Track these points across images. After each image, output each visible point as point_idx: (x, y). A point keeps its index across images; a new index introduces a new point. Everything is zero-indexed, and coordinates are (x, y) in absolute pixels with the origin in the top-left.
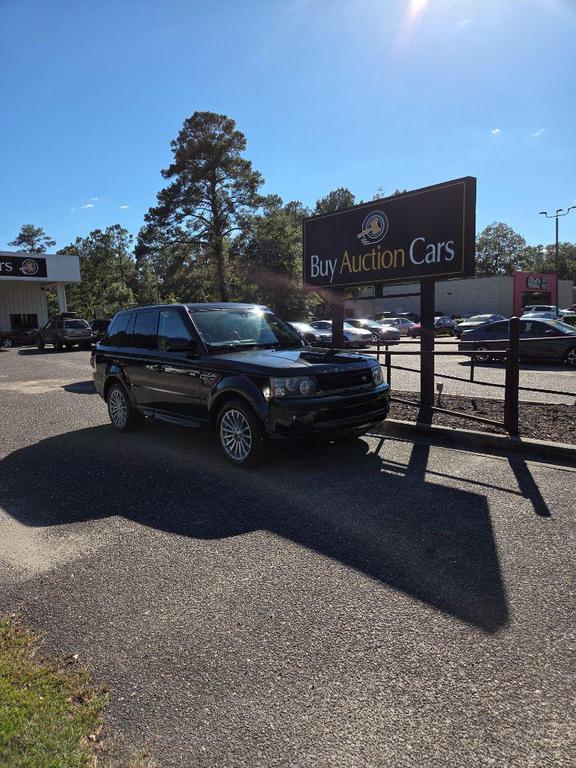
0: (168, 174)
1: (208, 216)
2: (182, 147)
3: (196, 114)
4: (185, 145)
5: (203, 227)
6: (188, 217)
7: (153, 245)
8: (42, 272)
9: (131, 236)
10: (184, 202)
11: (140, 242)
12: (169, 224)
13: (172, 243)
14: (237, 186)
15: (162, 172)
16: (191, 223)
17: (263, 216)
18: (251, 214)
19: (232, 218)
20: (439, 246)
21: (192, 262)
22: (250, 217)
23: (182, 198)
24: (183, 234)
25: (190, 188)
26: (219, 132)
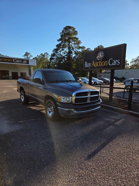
0: (59, 40)
1: (67, 51)
2: (62, 34)
3: (66, 26)
4: (63, 34)
5: (66, 54)
6: (63, 51)
7: (54, 57)
8: (28, 63)
9: (49, 55)
10: (62, 48)
11: (51, 57)
12: (58, 53)
13: (59, 57)
14: (75, 44)
15: (57, 40)
16: (63, 52)
17: (81, 51)
18: (78, 51)
19: (73, 52)
20: (116, 61)
21: (64, 62)
22: (77, 51)
23: (61, 46)
24: (62, 55)
25: (64, 44)
26: (71, 31)
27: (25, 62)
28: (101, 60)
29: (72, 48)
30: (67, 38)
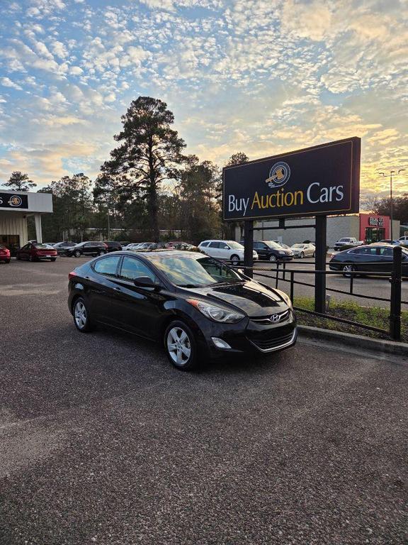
0: (119, 138)
1: (146, 169)
2: (129, 120)
3: (140, 98)
4: (131, 119)
5: (142, 177)
6: (132, 169)
7: (107, 187)
8: (25, 205)
9: (91, 181)
10: (130, 158)
11: (97, 185)
12: (118, 173)
13: (120, 187)
14: (167, 149)
15: (114, 137)
16: (134, 173)
17: (185, 170)
20: (331, 189)
21: (135, 200)
22: (176, 170)
23: (128, 156)
24: (128, 181)
25: (134, 149)
26: (155, 110)
27: (16, 200)
28: (283, 190)
29: (158, 161)
30: (143, 131)
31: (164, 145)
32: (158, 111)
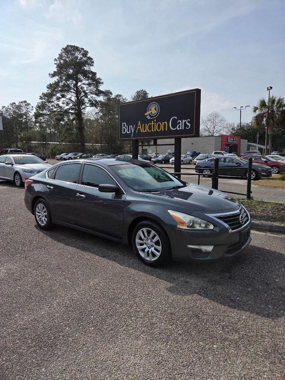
0: (53, 75)
1: (74, 99)
2: (60, 62)
3: (68, 46)
5: (71, 105)
6: (63, 99)
7: (45, 112)
9: (32, 107)
10: (61, 91)
11: (37, 110)
12: (53, 102)
13: (55, 111)
14: (89, 85)
15: (49, 74)
16: (65, 102)
17: (103, 100)
18: (96, 99)
19: (86, 100)
21: (66, 122)
23: (60, 89)
24: (61, 107)
25: (64, 84)
26: (80, 56)
29: (83, 94)
30: (71, 71)
31: (87, 82)
32: (81, 56)
